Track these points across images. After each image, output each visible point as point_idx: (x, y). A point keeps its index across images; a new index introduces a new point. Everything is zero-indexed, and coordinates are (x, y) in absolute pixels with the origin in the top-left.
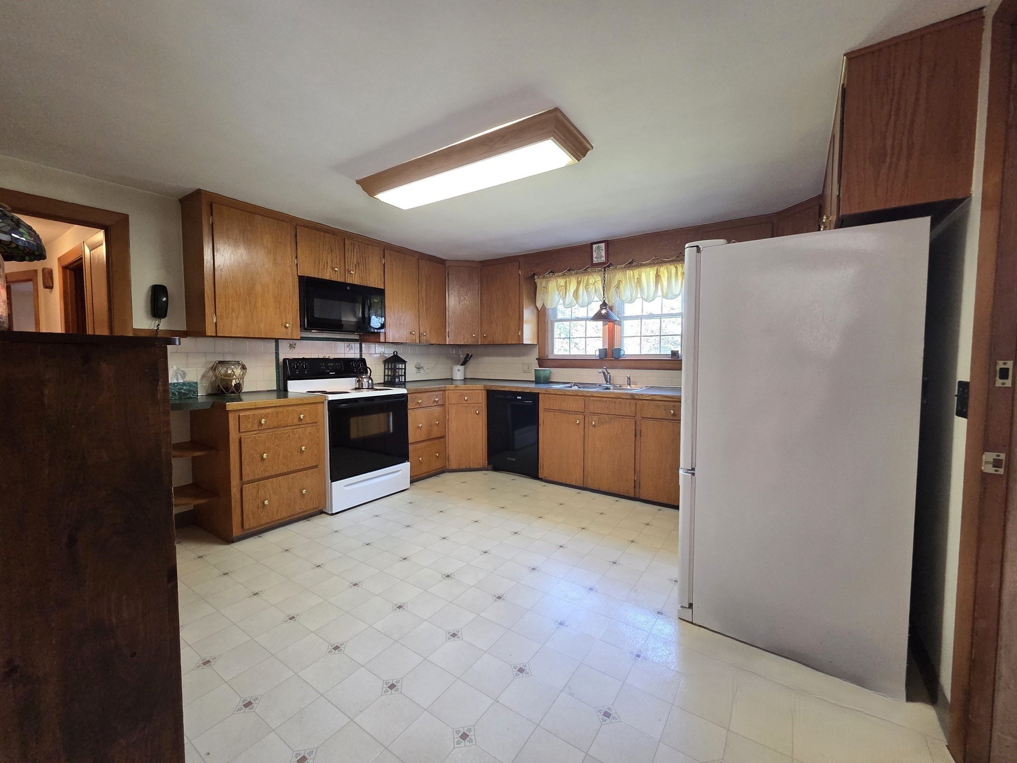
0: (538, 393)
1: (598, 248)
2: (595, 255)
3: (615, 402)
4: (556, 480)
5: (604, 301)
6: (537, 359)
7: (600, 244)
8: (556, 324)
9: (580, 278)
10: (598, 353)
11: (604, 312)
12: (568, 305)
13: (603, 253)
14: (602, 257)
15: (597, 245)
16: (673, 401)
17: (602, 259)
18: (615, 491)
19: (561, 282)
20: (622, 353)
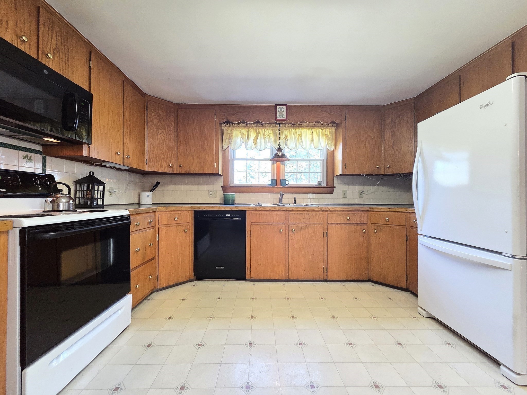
0: (246, 211)
1: (281, 109)
2: (278, 113)
3: (309, 214)
4: (262, 278)
5: (279, 146)
6: (222, 187)
7: (282, 107)
8: (235, 162)
9: (258, 130)
10: (270, 183)
11: (280, 154)
12: (249, 148)
13: (284, 113)
14: (283, 115)
15: (280, 107)
16: (348, 211)
17: (283, 117)
18: (309, 278)
19: (244, 131)
20: (287, 183)
